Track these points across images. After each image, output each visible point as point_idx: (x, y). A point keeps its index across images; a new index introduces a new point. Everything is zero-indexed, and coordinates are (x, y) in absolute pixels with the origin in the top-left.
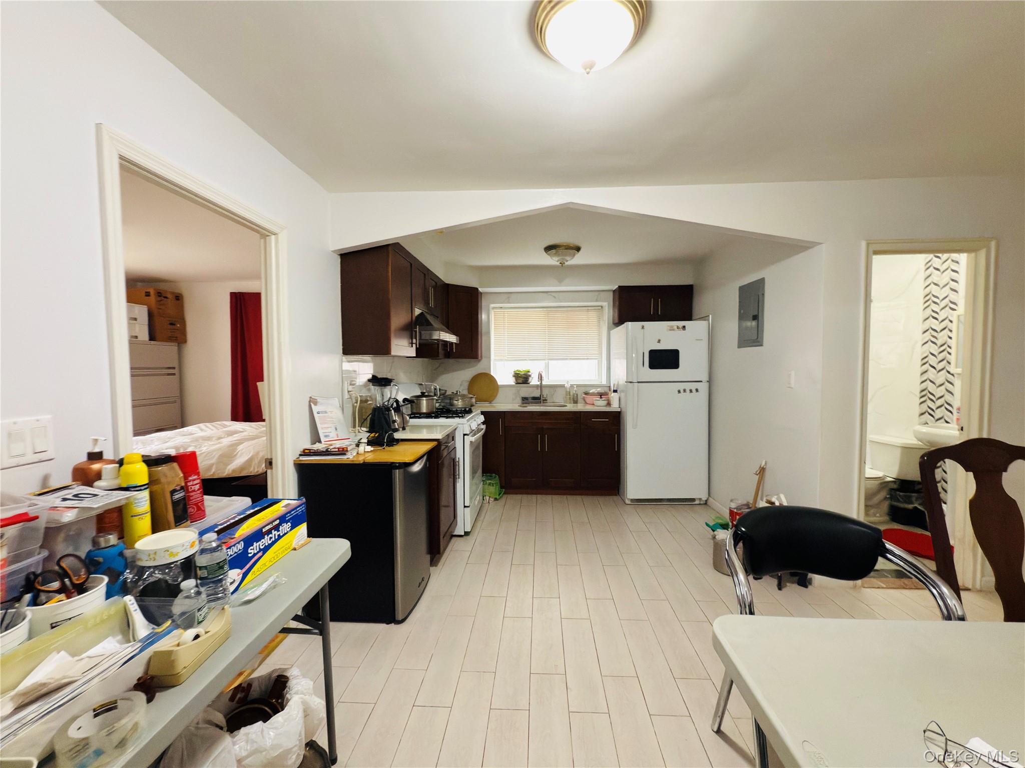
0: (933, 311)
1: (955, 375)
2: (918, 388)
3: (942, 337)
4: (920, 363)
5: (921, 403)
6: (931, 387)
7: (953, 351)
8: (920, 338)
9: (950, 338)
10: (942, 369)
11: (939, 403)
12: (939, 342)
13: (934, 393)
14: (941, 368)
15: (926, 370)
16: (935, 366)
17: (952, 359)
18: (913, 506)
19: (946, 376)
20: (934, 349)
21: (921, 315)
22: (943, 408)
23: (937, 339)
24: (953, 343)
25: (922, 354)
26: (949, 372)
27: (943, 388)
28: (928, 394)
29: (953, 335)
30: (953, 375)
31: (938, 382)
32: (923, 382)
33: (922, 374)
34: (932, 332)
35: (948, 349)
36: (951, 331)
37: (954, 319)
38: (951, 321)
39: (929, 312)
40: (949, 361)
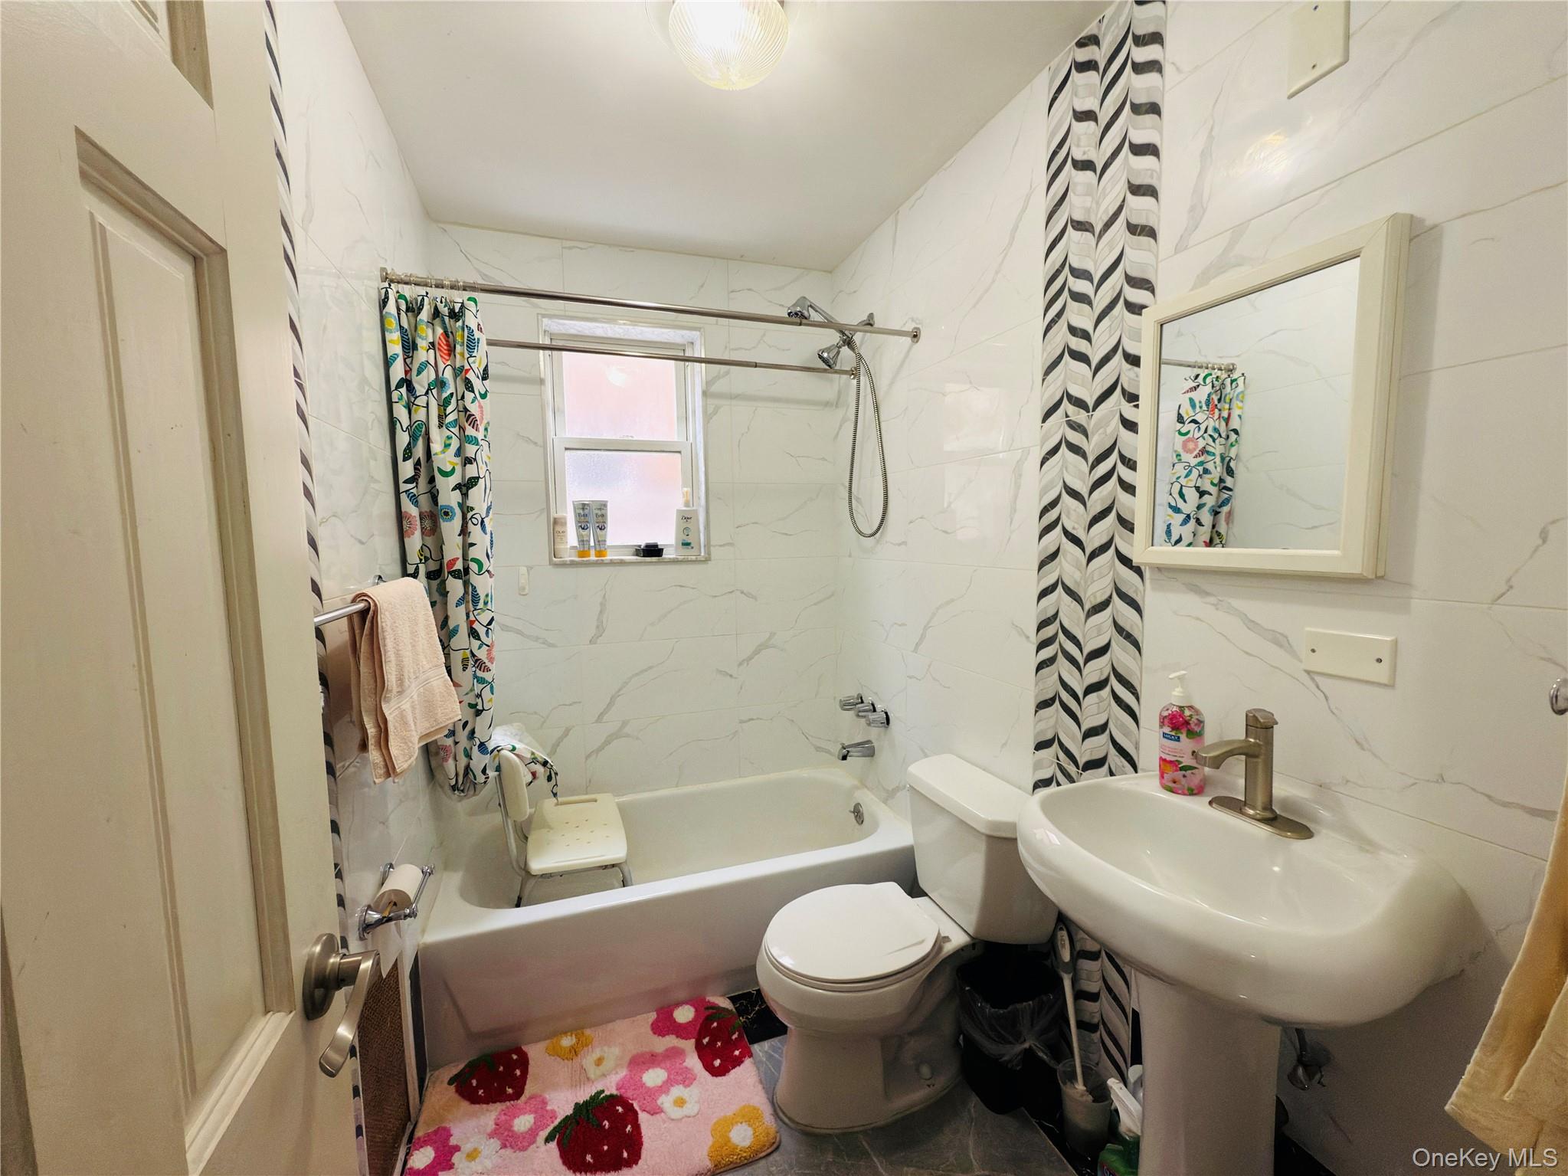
0: (1073, 330)
1: (1147, 574)
2: (1030, 614)
3: (1103, 426)
4: (1036, 528)
5: (1041, 666)
6: (1071, 615)
7: (1140, 478)
8: (1036, 437)
9: (1130, 426)
10: (1103, 549)
11: (1096, 670)
12: (1093, 447)
13: (1080, 637)
14: (1097, 544)
15: (1053, 549)
16: (1080, 533)
17: (1137, 507)
18: (1019, 1048)
19: (1116, 573)
20: (1077, 472)
21: (1039, 354)
22: (1105, 692)
23: (1085, 433)
24: (1137, 445)
25: (1044, 491)
26: (1125, 561)
27: (1105, 616)
28: (1061, 636)
29: (1141, 415)
30: (1138, 571)
31: (1094, 593)
32: (1044, 593)
33: (1042, 565)
34: (1071, 409)
35: (1123, 471)
36: (1132, 398)
37: (1145, 351)
38: (1134, 360)
39: (1061, 336)
40: (1126, 516)
